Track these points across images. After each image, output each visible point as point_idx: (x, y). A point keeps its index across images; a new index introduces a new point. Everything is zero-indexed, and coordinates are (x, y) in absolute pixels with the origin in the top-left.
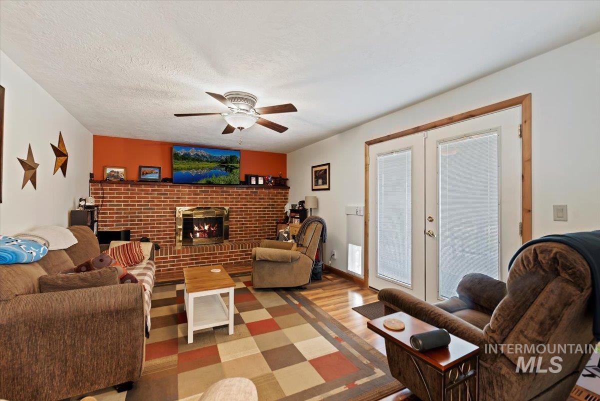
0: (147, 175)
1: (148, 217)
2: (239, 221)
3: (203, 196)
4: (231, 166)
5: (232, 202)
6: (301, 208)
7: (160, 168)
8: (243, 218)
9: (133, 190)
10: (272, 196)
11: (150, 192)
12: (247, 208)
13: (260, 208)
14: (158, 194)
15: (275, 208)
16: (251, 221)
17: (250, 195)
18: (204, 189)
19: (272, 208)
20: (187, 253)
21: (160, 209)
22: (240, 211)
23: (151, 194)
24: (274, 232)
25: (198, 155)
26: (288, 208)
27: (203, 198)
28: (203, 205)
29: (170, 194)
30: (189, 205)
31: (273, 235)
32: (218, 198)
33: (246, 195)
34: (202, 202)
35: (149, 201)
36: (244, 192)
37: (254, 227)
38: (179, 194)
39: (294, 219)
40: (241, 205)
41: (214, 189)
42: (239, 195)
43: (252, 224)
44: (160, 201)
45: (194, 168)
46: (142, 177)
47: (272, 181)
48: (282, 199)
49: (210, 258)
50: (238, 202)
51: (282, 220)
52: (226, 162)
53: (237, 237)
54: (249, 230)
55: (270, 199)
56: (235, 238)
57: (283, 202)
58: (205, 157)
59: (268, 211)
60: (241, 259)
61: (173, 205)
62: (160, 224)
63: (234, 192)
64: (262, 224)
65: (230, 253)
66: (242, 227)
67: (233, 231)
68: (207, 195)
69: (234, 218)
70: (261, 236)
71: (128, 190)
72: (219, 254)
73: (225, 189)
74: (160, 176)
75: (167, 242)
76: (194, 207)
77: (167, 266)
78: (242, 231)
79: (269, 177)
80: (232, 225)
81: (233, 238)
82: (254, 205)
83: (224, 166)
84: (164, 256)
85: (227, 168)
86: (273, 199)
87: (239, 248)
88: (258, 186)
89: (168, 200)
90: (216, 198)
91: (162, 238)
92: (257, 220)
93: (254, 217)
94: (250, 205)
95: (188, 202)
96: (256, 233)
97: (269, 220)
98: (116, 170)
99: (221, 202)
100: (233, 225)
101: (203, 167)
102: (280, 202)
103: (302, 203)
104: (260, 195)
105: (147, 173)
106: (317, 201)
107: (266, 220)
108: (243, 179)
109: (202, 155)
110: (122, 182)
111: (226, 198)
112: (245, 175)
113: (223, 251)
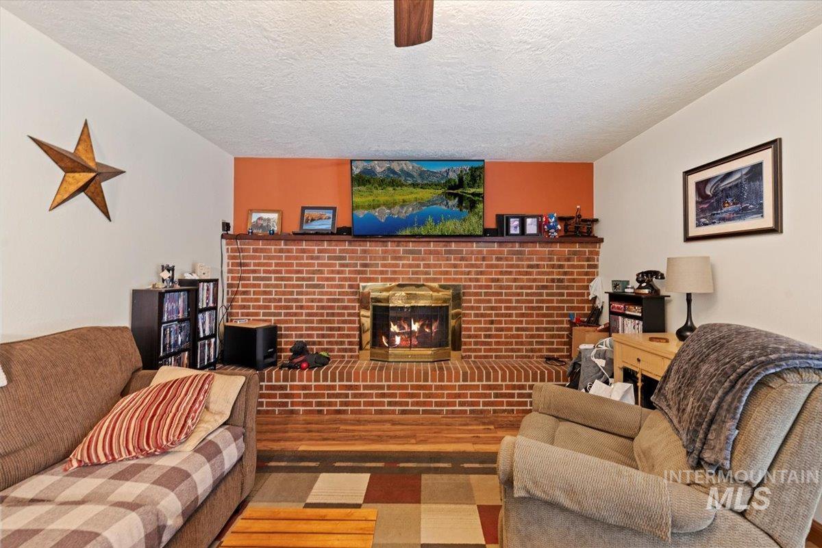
0: (314, 223)
1: (313, 300)
2: (482, 315)
3: (411, 262)
4: (473, 194)
5: (469, 273)
6: (646, 291)
7: (334, 209)
8: (492, 308)
9: (289, 251)
10: (559, 260)
11: (316, 254)
12: (501, 287)
13: (530, 287)
14: (329, 258)
15: (567, 288)
16: (510, 315)
17: (507, 259)
18: (411, 246)
19: (558, 287)
20: (372, 379)
21: (332, 286)
22: (486, 294)
23: (318, 258)
24: (565, 343)
25: (394, 172)
26: (600, 289)
27: (410, 266)
28: (410, 279)
29: (351, 258)
30: (384, 280)
31: (562, 350)
32: (440, 266)
33: (498, 259)
34: (407, 273)
35: (314, 272)
36: (493, 252)
37: (518, 329)
38: (365, 258)
39: (620, 318)
40: (487, 280)
41: (432, 247)
42: (484, 259)
43: (513, 322)
44: (333, 272)
45: (384, 205)
46: (306, 227)
47: (559, 227)
48: (582, 267)
49: (418, 396)
50: (481, 273)
51: (585, 315)
52: (461, 184)
53: (480, 350)
54: (506, 336)
55: (553, 266)
56: (475, 350)
57: (587, 274)
58: (408, 174)
59: (548, 295)
60: (485, 404)
61: (355, 279)
62: (333, 315)
63: (472, 253)
64: (533, 322)
65: (461, 387)
66: (490, 329)
67: (470, 336)
68: (418, 259)
69: (472, 308)
70: (532, 350)
71: (281, 251)
72: (437, 388)
73: (453, 246)
74: (333, 224)
75: (345, 350)
76: (393, 284)
77: (335, 404)
78: (489, 336)
79: (551, 218)
80: (468, 322)
81: (469, 350)
82: (515, 280)
83: (455, 195)
84: (329, 383)
85: (461, 199)
86: (561, 266)
87: (480, 380)
88: (523, 238)
89: (347, 269)
90: (435, 266)
91: (337, 343)
92: (523, 315)
93: (515, 308)
94: (507, 280)
95: (382, 272)
96: (522, 343)
97: (551, 315)
98: (265, 216)
99: (447, 273)
100: (472, 323)
101: (404, 201)
102: (578, 274)
103: (648, 277)
104: (530, 259)
105: (313, 220)
106: (710, 270)
107: (544, 315)
108: (492, 224)
109: (402, 170)
110: (272, 237)
111: (455, 266)
112: (497, 215)
113: (446, 383)
